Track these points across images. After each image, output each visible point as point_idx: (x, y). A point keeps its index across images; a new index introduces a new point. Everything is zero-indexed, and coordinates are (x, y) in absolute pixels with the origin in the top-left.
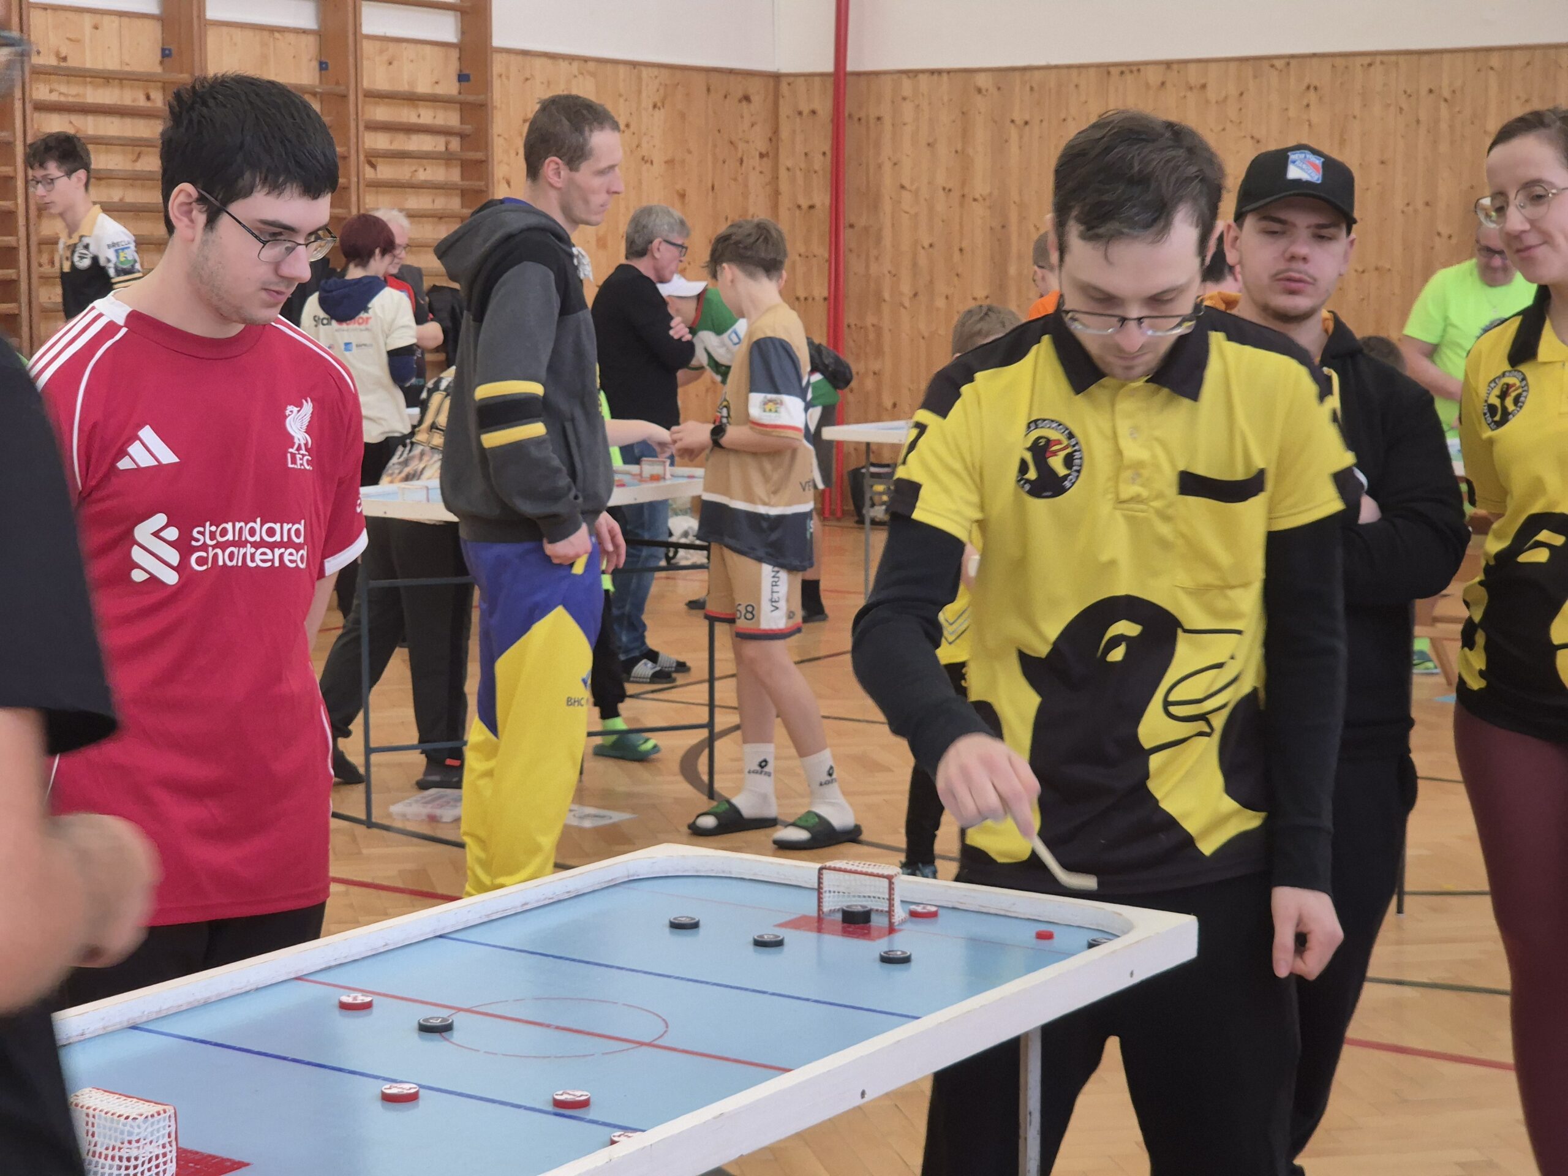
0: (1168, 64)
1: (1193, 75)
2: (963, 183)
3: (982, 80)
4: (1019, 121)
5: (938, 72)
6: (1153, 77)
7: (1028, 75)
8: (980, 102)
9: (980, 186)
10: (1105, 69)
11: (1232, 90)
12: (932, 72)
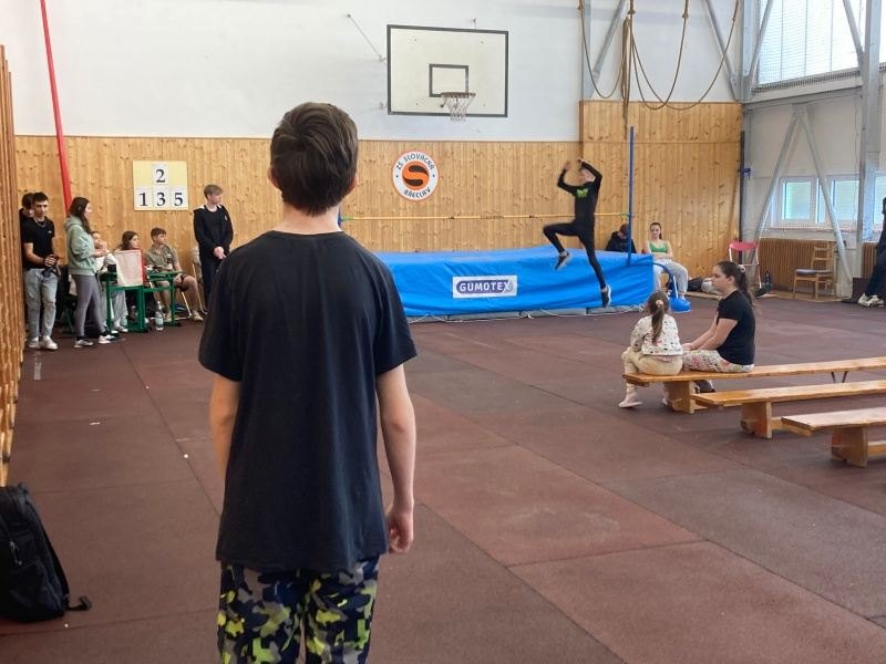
0: (187, 139)
1: (197, 143)
2: (100, 181)
3: (106, 141)
4: (125, 157)
5: (86, 137)
6: (182, 143)
7: (126, 140)
8: (106, 150)
9: (108, 183)
10: (161, 140)
11: (213, 149)
12: (83, 137)
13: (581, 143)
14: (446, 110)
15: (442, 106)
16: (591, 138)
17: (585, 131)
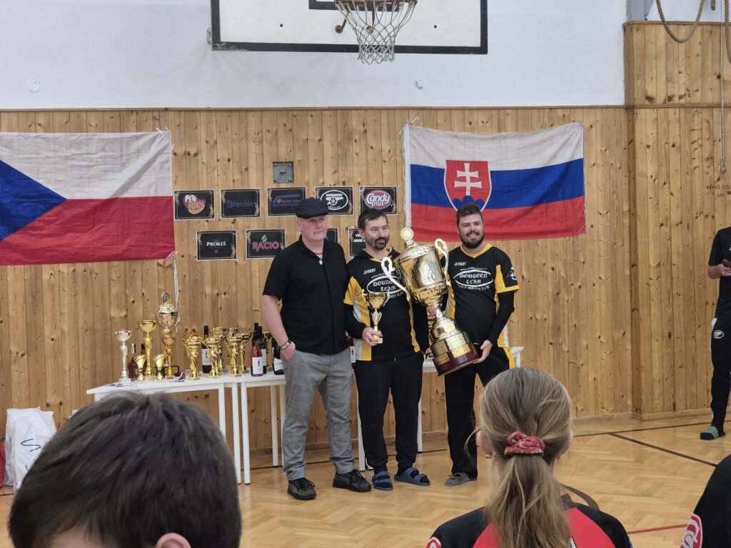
13: (630, 108)
14: (348, 38)
15: (339, 29)
16: (649, 98)
17: (638, 83)
